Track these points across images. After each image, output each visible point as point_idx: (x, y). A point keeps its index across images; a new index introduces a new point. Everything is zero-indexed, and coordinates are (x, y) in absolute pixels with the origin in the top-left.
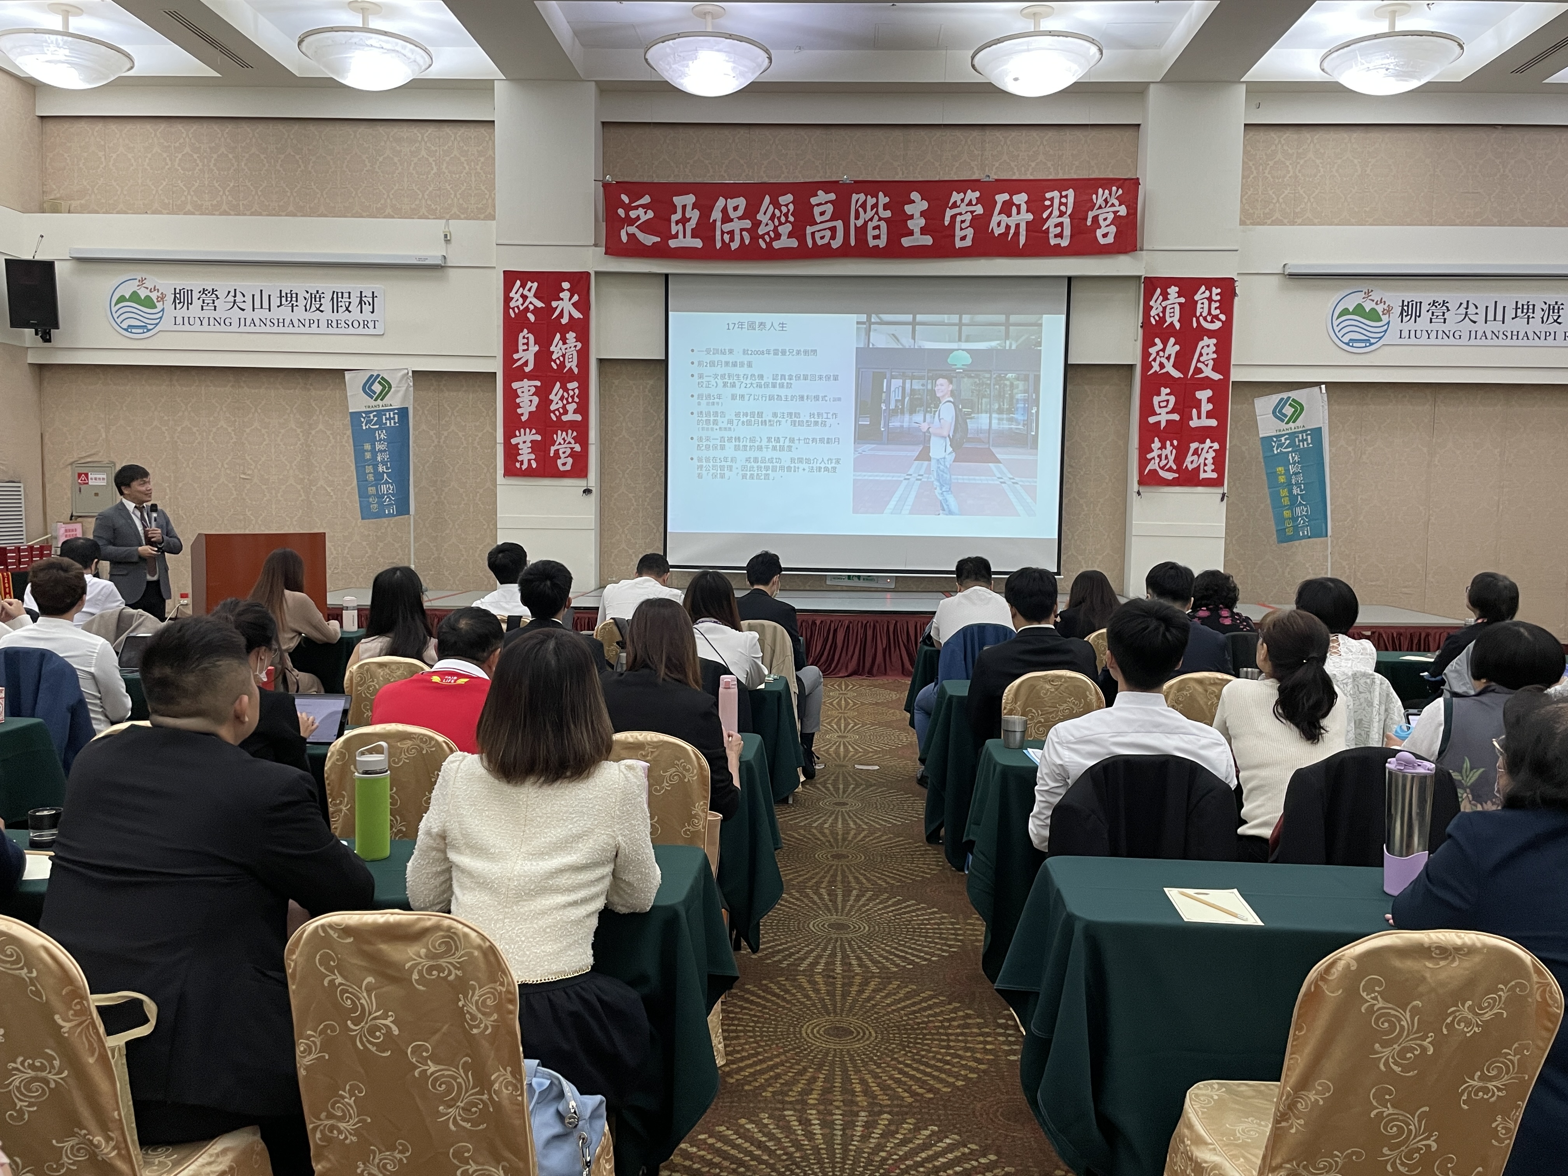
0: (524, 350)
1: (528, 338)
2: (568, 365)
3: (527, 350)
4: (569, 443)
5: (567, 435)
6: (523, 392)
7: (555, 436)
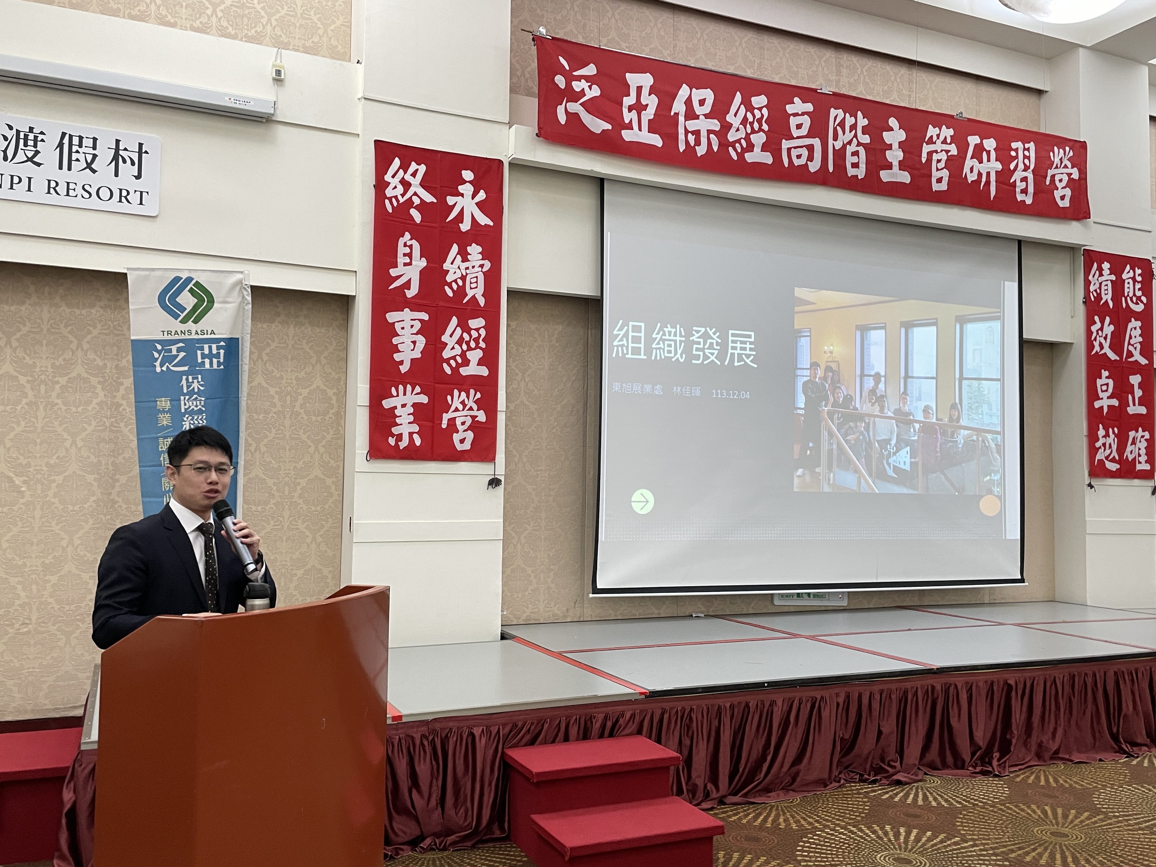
0: (405, 264)
1: (411, 247)
2: (470, 293)
3: (410, 264)
4: (471, 409)
5: (468, 397)
6: (403, 328)
7: (449, 398)
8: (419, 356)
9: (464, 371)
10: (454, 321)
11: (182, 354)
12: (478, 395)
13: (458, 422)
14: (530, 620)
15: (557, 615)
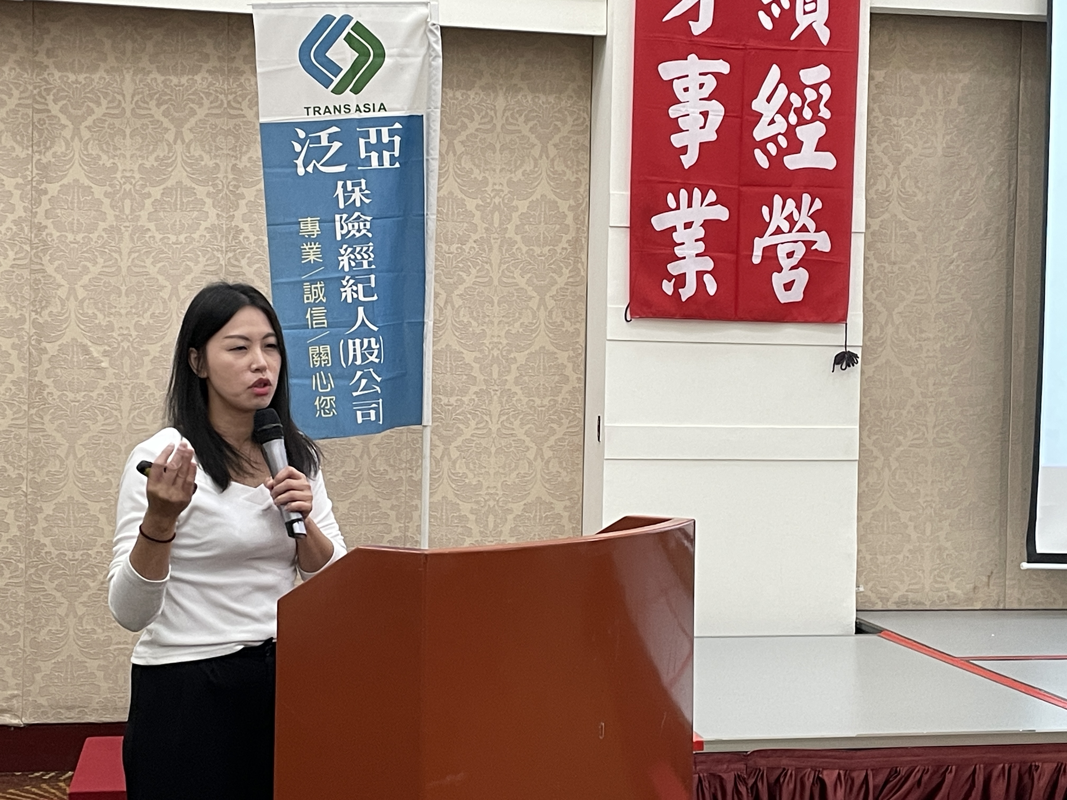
2: (803, 22)
4: (804, 229)
5: (799, 208)
6: (686, 90)
7: (765, 210)
8: (714, 137)
9: (792, 163)
10: (775, 72)
11: (337, 145)
12: (818, 204)
13: (782, 252)
14: (906, 603)
15: (955, 596)
